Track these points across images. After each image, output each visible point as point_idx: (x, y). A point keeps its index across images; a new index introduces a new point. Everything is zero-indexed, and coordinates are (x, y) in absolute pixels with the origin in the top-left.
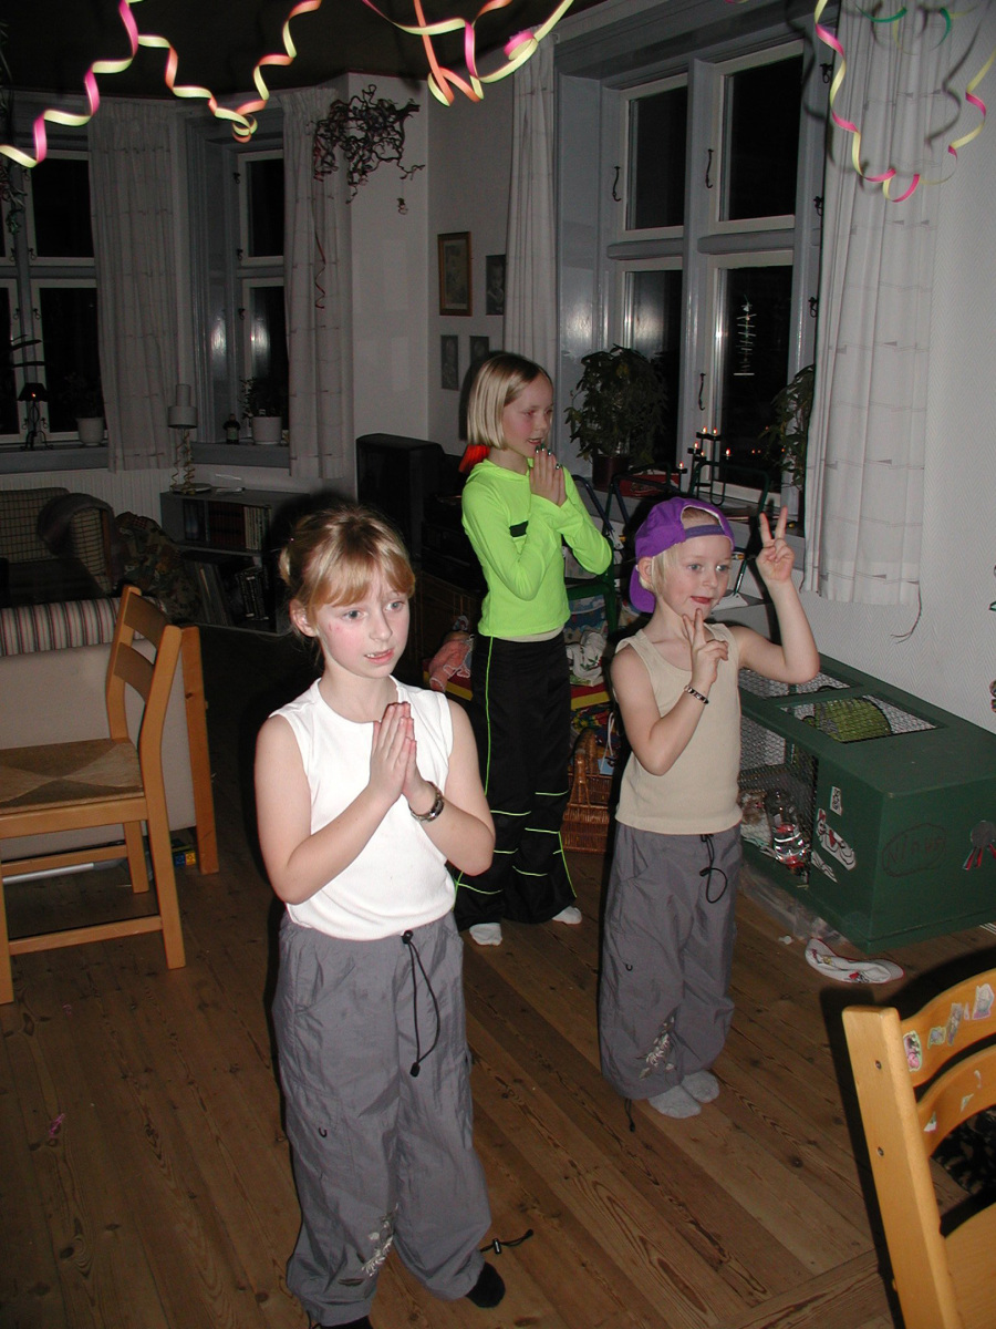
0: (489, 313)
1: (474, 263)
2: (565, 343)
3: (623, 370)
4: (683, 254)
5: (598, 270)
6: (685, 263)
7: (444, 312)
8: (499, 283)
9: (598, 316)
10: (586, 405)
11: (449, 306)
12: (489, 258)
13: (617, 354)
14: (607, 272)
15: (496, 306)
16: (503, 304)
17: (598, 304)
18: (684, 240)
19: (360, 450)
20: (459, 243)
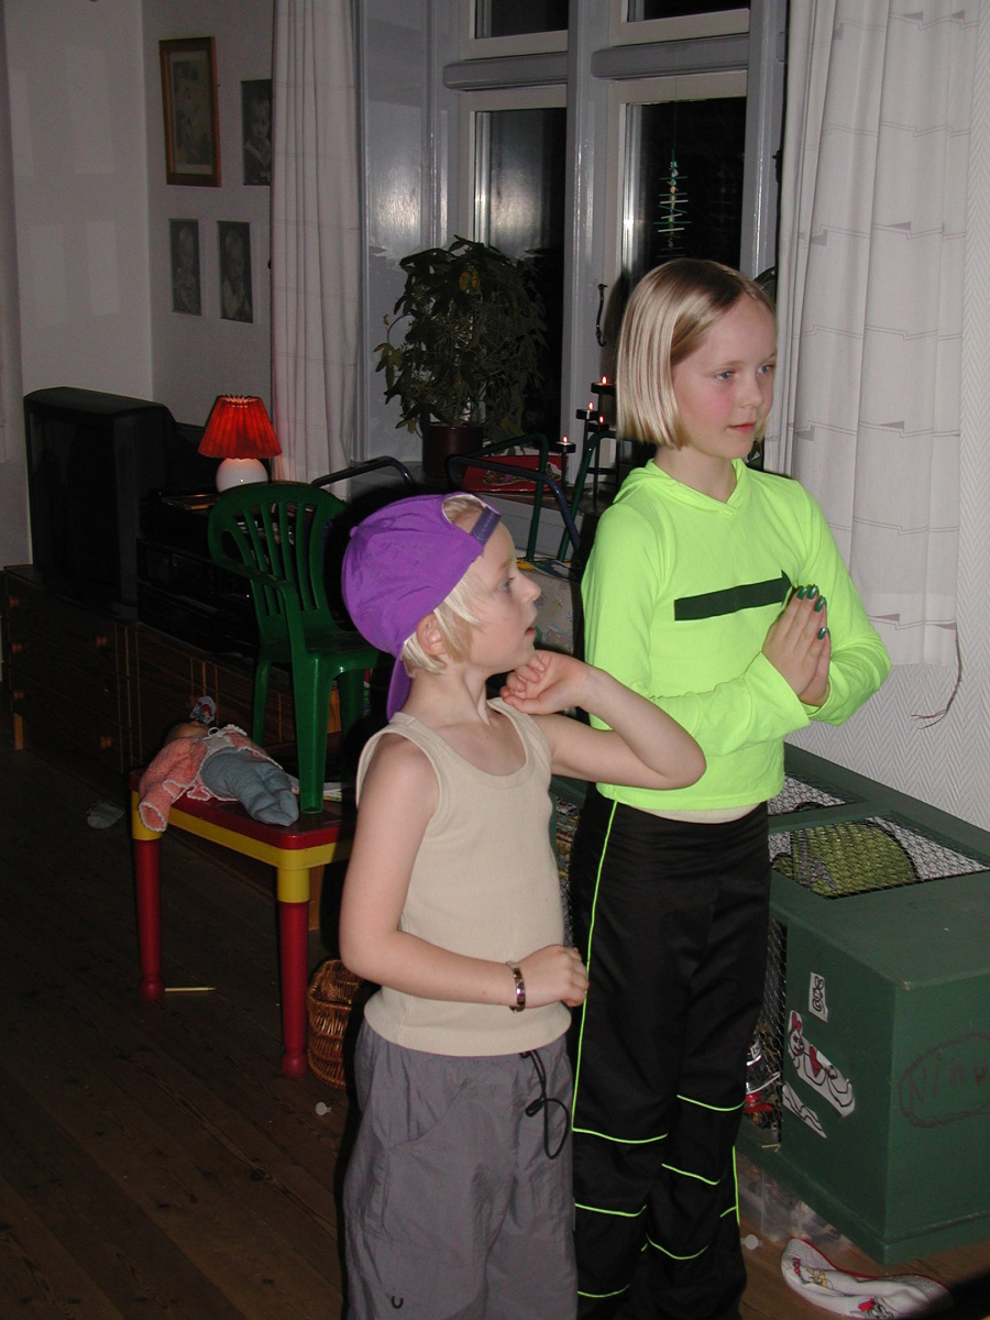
0: (248, 182)
1: (222, 93)
2: (375, 234)
3: (469, 282)
4: (567, 80)
5: (429, 106)
6: (571, 95)
7: (174, 179)
8: (264, 130)
9: (431, 189)
10: (410, 338)
11: (183, 169)
12: (245, 84)
13: (459, 252)
14: (444, 112)
15: (259, 171)
16: (270, 167)
17: (430, 167)
18: (569, 54)
19: (32, 416)
20: (195, 57)
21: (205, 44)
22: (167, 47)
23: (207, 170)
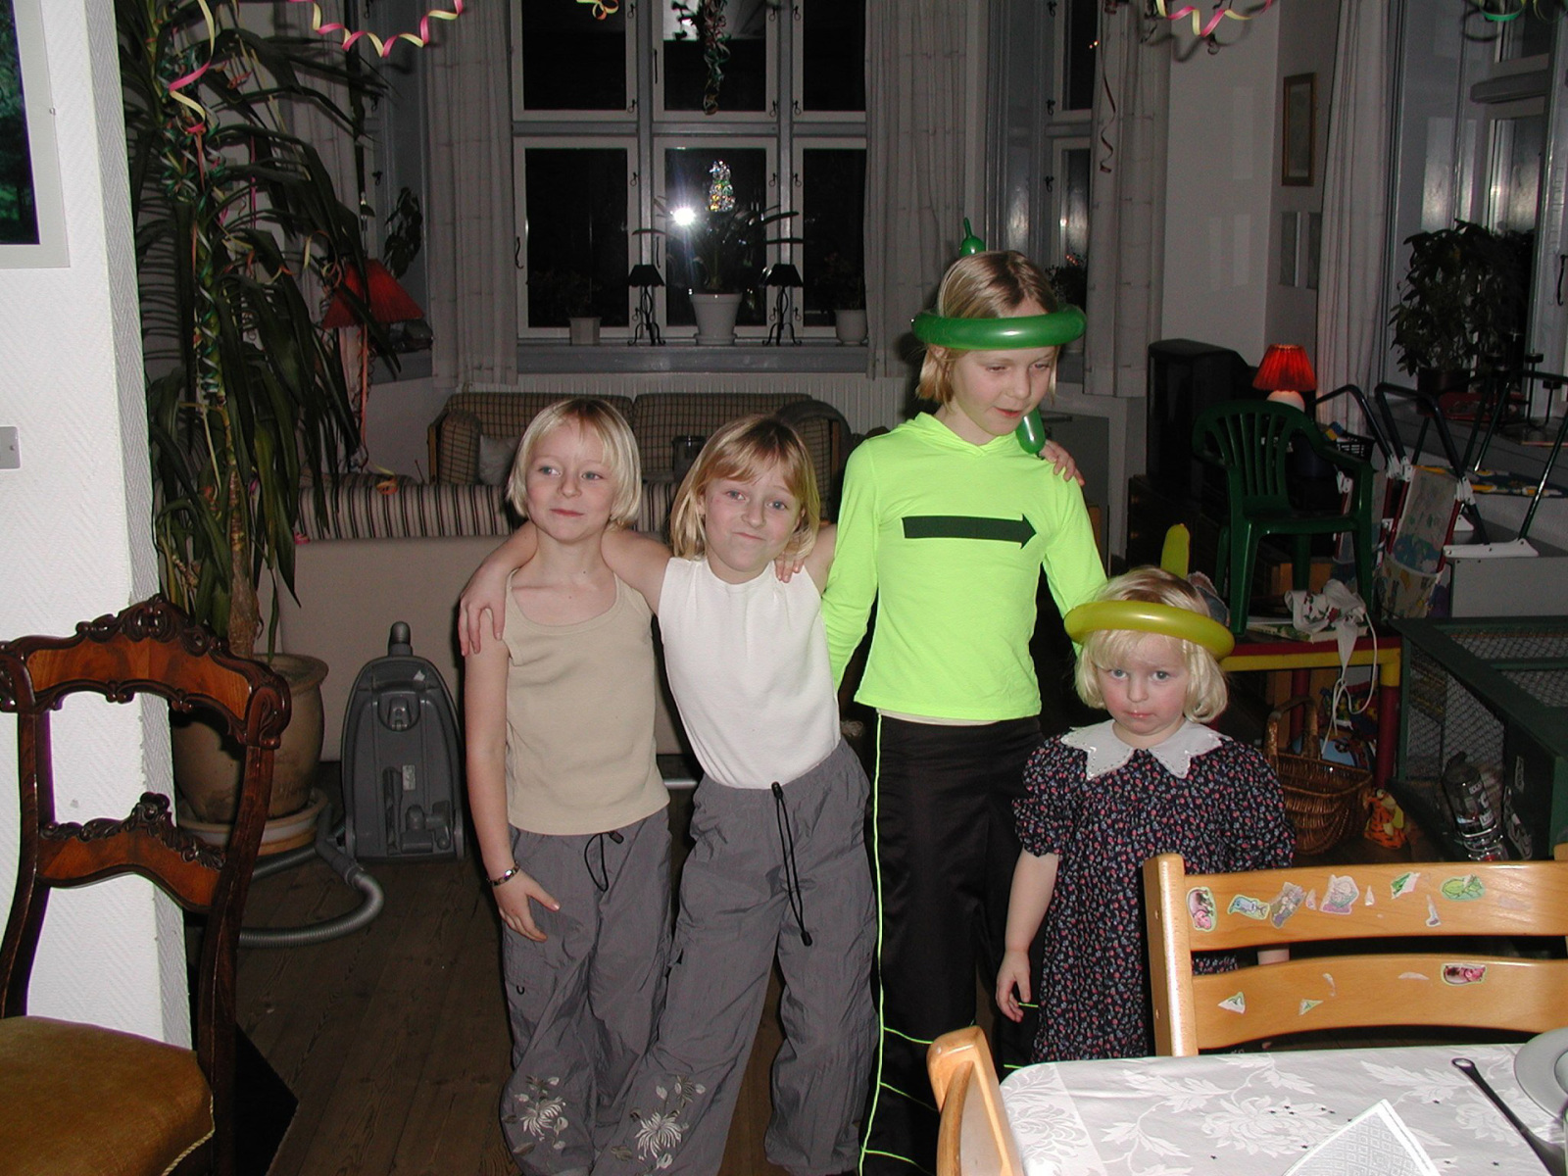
4: (1546, 93)
5: (1458, 117)
6: (1549, 105)
7: (1286, 182)
11: (1294, 173)
14: (1471, 120)
18: (1548, 73)
19: (1153, 360)
20: (1304, 88)
21: (1309, 78)
22: (1289, 82)
23: (1306, 174)
